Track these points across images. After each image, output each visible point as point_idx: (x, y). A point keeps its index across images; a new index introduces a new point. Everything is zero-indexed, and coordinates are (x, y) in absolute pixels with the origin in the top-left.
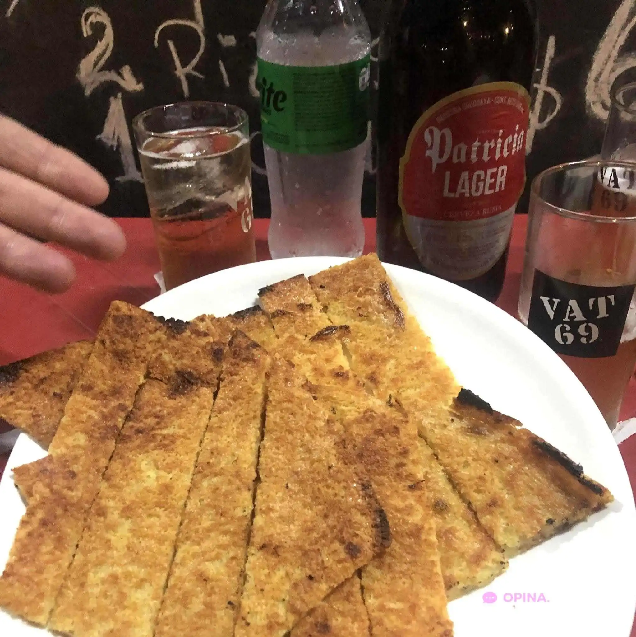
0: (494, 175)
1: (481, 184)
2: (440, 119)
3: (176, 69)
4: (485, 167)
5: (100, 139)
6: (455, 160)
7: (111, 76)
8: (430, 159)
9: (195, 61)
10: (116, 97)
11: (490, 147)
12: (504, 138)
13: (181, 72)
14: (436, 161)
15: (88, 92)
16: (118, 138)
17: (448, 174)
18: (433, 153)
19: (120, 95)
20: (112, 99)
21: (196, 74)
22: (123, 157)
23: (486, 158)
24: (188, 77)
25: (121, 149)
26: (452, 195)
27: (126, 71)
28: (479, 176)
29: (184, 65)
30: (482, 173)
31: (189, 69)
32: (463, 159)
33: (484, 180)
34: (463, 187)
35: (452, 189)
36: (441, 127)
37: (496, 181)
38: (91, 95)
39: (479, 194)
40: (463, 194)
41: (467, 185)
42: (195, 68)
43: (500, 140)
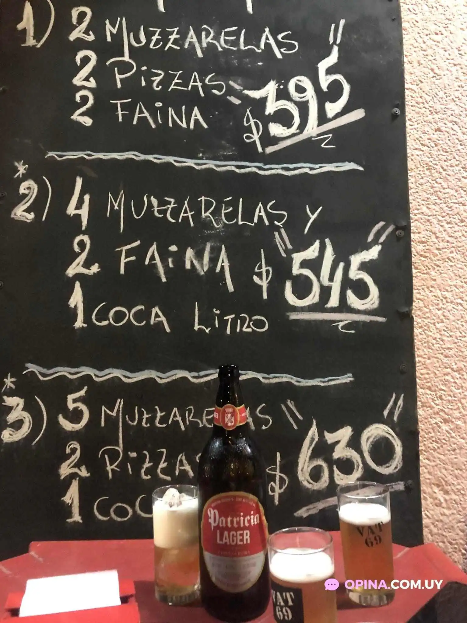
0: (242, 535)
1: (235, 539)
2: (213, 505)
3: (107, 466)
4: (237, 530)
5: (63, 500)
6: (221, 525)
7: (76, 470)
8: (210, 524)
9: (116, 464)
10: (76, 479)
11: (237, 521)
12: (244, 516)
13: (109, 468)
14: (213, 525)
15: (62, 478)
16: (73, 499)
17: (218, 531)
18: (211, 521)
19: (78, 479)
20: (74, 480)
21: (116, 469)
22: (73, 508)
23: (235, 525)
24: (112, 470)
25: (73, 505)
26: (221, 542)
27: (83, 468)
28: (233, 535)
29: (111, 465)
30: (234, 533)
31: (113, 467)
32: (224, 525)
33: (236, 536)
34: (226, 539)
35: (221, 539)
36: (214, 509)
37: (243, 537)
38: (63, 479)
39: (234, 543)
40: (226, 543)
41: (227, 538)
42: (116, 467)
43: (242, 518)
